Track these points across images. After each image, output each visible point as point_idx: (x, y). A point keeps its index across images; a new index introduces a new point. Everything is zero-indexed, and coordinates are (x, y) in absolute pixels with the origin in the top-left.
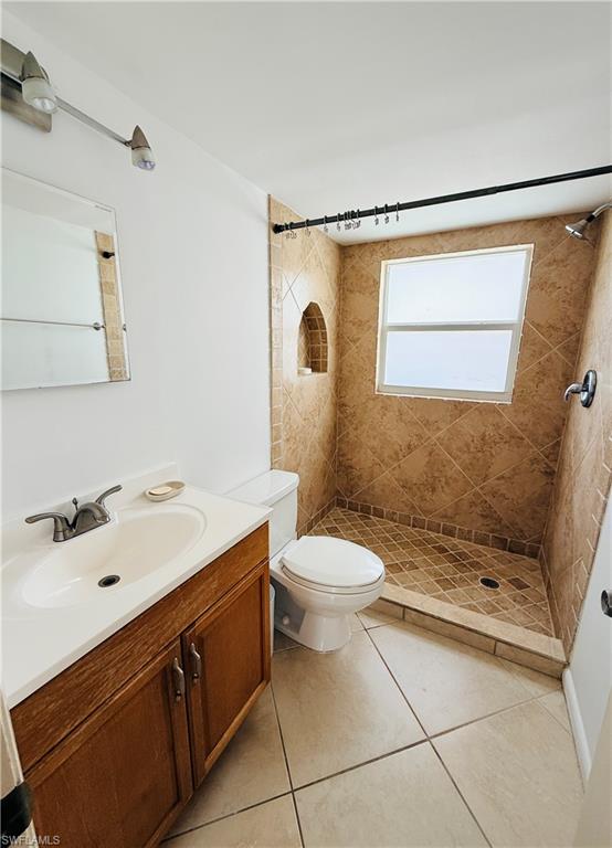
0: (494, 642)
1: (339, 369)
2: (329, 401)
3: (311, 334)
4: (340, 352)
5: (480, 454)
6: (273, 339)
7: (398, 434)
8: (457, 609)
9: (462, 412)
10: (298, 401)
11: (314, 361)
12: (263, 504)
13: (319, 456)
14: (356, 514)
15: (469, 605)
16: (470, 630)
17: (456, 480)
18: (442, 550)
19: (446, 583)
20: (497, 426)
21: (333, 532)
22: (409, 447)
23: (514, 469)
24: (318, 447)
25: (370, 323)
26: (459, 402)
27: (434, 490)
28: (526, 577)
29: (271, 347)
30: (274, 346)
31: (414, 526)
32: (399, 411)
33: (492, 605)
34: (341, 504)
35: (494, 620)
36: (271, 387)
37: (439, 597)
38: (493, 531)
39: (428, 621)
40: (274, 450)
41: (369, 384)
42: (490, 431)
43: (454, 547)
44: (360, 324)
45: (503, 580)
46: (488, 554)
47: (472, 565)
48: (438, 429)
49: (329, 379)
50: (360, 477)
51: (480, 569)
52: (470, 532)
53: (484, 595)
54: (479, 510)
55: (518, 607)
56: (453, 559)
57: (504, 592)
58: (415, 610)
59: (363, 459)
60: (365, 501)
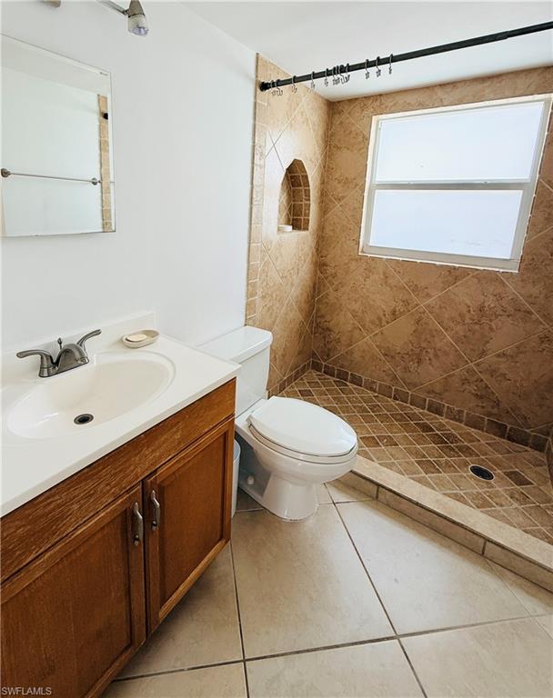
0: (481, 541)
1: (321, 227)
2: (309, 259)
3: (294, 191)
4: (324, 210)
5: (477, 327)
6: (254, 196)
7: (382, 299)
8: (440, 497)
9: (456, 279)
10: (277, 259)
11: (295, 218)
12: (232, 360)
13: (296, 316)
14: (332, 379)
15: (456, 495)
16: (454, 522)
17: (446, 353)
18: (426, 428)
19: (429, 466)
20: (499, 297)
21: (305, 395)
22: (394, 313)
23: (518, 347)
24: (295, 307)
25: (356, 181)
26: (454, 268)
27: (419, 361)
28: (528, 471)
29: (251, 203)
30: (254, 203)
31: (396, 399)
32: (384, 273)
33: (483, 498)
34: (316, 367)
35: (484, 516)
36: (250, 244)
37: (419, 481)
38: (489, 414)
39: (405, 506)
40: (250, 307)
41: (353, 243)
42: (490, 302)
43: (441, 427)
44: (346, 182)
45: (499, 471)
46: (483, 439)
47: (460, 448)
48: (428, 295)
49: (310, 238)
50: (338, 341)
51: (471, 455)
52: (460, 412)
53: (475, 485)
54: (473, 388)
55: (516, 505)
56: (438, 440)
57: (500, 486)
58: (390, 490)
59: (343, 322)
60: (342, 366)
